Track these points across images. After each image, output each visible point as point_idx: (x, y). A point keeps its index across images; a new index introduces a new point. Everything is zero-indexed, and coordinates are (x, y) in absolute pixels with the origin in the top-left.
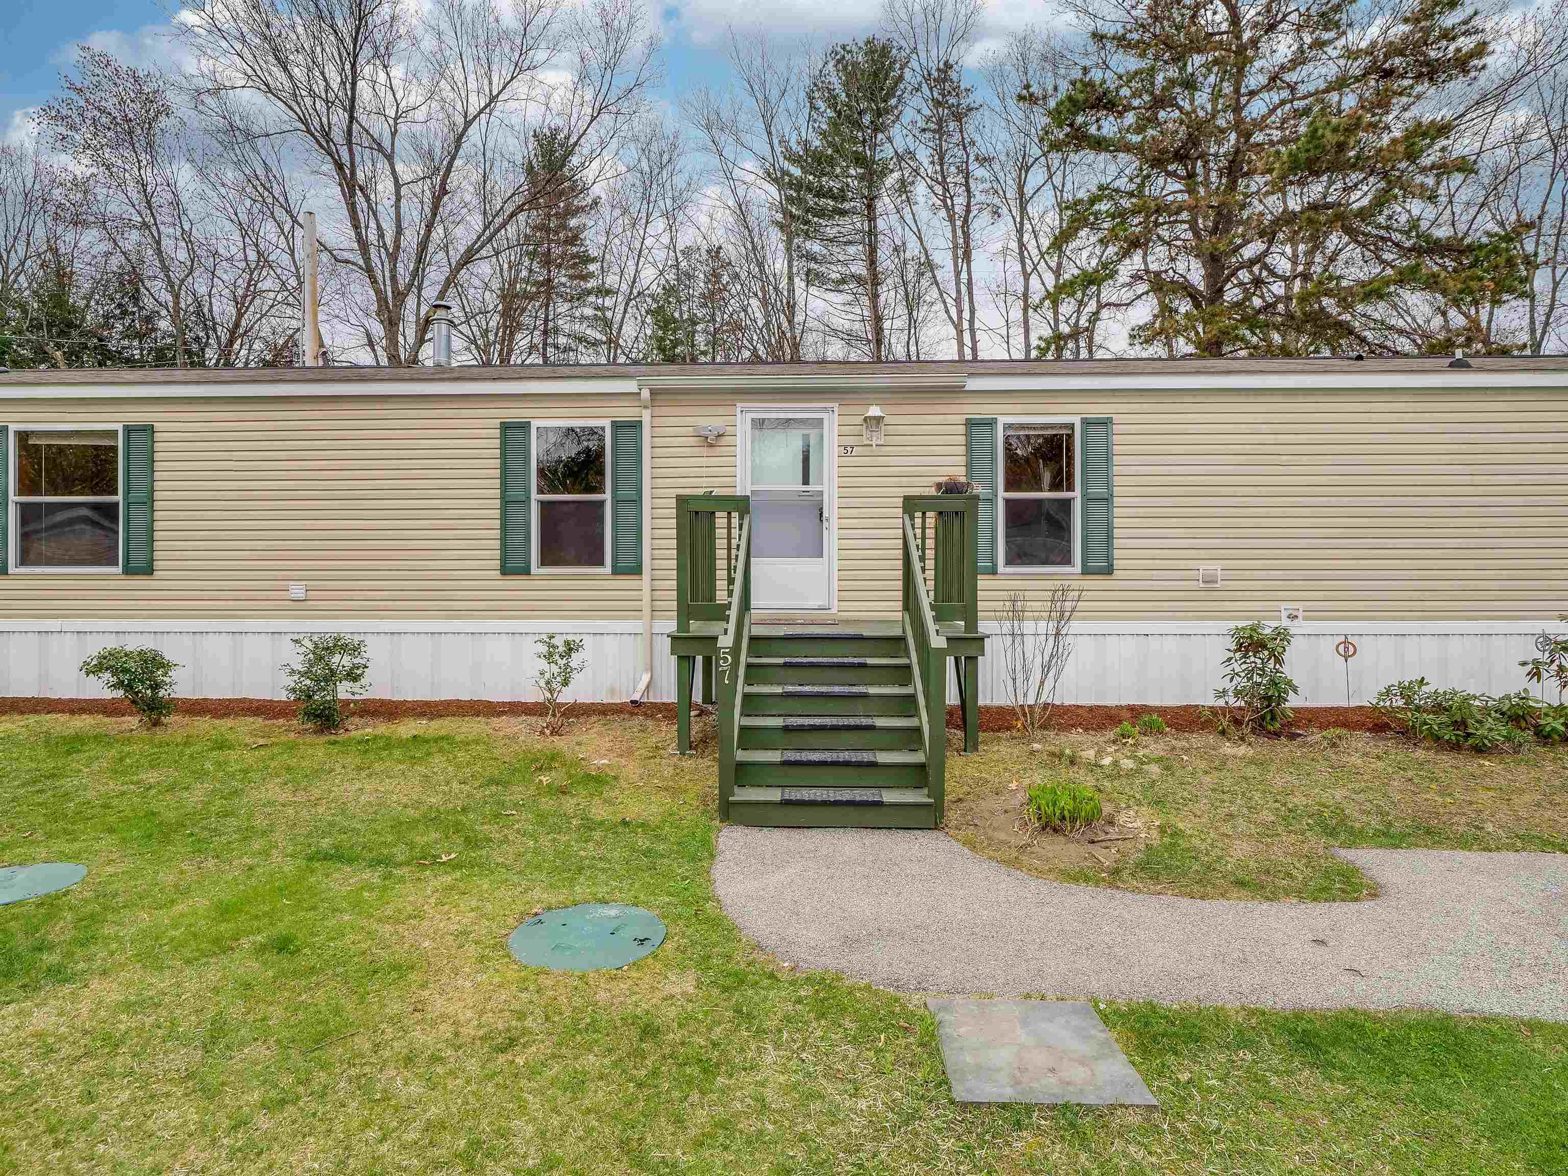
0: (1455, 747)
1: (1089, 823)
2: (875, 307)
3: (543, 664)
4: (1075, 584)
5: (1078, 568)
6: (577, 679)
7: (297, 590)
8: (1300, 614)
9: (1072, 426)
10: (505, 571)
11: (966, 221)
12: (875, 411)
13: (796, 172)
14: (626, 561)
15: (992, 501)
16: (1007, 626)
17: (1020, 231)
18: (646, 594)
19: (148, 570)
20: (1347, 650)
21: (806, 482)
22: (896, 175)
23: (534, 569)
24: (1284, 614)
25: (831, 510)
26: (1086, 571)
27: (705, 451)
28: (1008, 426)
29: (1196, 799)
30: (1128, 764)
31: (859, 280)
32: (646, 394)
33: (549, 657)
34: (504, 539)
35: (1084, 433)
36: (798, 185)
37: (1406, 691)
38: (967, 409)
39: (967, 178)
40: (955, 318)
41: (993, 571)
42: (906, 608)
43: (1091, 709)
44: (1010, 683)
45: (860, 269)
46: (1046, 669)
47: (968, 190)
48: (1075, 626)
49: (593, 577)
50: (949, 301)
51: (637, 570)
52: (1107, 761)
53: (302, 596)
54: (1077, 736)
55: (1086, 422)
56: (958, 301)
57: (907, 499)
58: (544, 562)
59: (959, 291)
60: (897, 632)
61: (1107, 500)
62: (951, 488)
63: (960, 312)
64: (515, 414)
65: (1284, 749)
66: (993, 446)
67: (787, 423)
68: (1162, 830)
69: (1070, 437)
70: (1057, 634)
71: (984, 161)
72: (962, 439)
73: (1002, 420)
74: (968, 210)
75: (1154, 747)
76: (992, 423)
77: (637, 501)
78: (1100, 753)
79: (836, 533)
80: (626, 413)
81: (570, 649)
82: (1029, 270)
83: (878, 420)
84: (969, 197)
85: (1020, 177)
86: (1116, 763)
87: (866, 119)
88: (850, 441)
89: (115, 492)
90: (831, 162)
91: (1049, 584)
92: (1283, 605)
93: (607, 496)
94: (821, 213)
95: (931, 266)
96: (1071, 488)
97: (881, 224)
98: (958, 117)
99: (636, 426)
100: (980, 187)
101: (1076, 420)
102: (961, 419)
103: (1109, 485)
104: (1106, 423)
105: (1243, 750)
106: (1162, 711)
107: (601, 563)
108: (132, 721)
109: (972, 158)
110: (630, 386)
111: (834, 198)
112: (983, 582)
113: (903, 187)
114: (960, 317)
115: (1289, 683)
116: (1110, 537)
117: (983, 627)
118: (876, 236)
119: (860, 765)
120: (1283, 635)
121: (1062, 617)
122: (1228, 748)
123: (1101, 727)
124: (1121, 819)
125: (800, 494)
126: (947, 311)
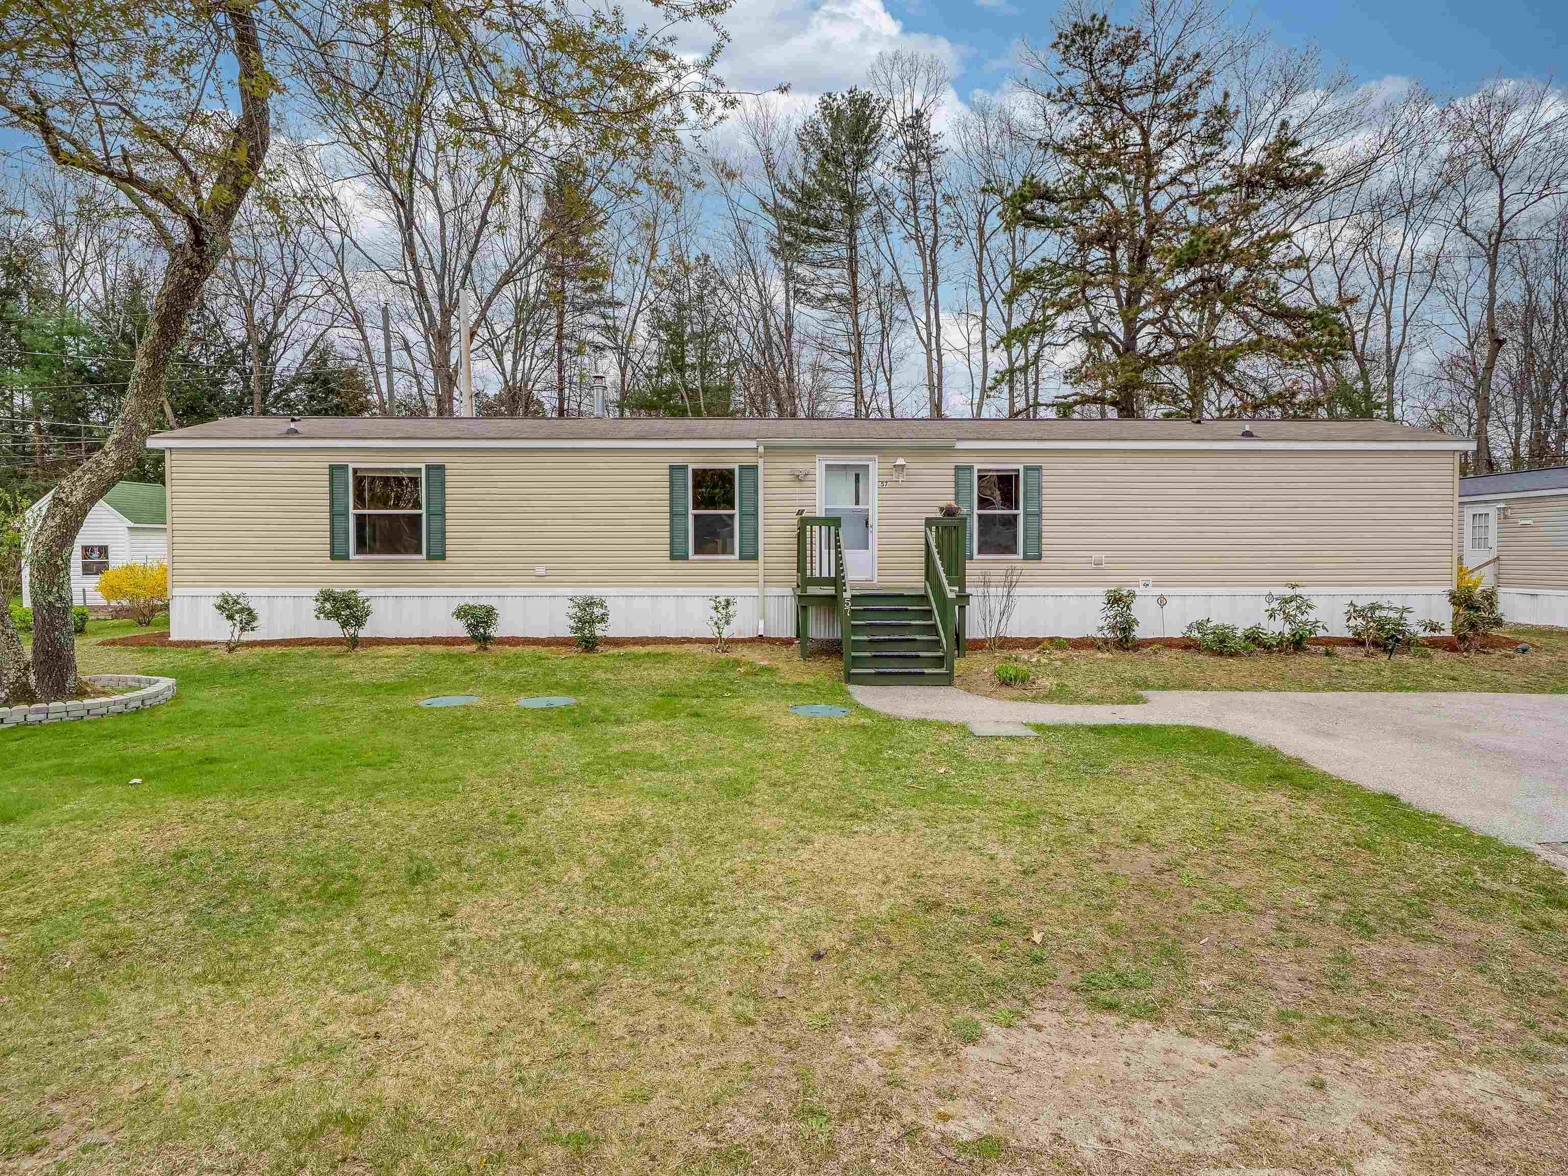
0: (1221, 654)
1: (1023, 682)
2: (856, 324)
3: (713, 613)
4: (1019, 566)
5: (1021, 556)
6: (733, 621)
7: (541, 570)
8: (1151, 583)
9: (1018, 470)
10: (673, 557)
11: (933, 250)
12: (900, 461)
13: (790, 205)
14: (749, 551)
15: (970, 515)
16: (981, 590)
17: (980, 263)
18: (761, 572)
19: (442, 557)
20: (1162, 601)
21: (857, 503)
22: (874, 209)
23: (691, 556)
24: (1141, 583)
25: (874, 520)
26: (1026, 558)
27: (797, 484)
28: (979, 471)
29: (1076, 674)
30: (1044, 661)
31: (840, 299)
32: (761, 449)
33: (716, 608)
34: (672, 538)
35: (1025, 474)
36: (790, 215)
37: (1200, 626)
38: (953, 460)
39: (934, 214)
40: (925, 338)
41: (971, 558)
42: (927, 579)
43: (1027, 639)
44: (981, 621)
45: (843, 290)
46: (1002, 614)
47: (936, 225)
48: (1017, 591)
49: (729, 562)
50: (920, 324)
51: (755, 557)
52: (1034, 660)
53: (544, 573)
54: (1020, 651)
55: (1026, 469)
56: (928, 325)
57: (927, 519)
58: (696, 552)
59: (928, 317)
60: (923, 593)
61: (1039, 515)
62: (949, 512)
63: (929, 334)
64: (678, 460)
65: (1130, 655)
66: (971, 481)
67: (845, 467)
68: (1058, 685)
69: (1017, 476)
70: (1008, 596)
71: (947, 199)
72: (953, 478)
73: (977, 467)
74: (935, 242)
75: (1059, 654)
76: (970, 468)
77: (755, 515)
78: (1031, 657)
79: (876, 535)
80: (749, 460)
81: (728, 603)
82: (987, 298)
83: (903, 466)
84: (936, 230)
85: (980, 221)
86: (1039, 661)
87: (848, 160)
88: (887, 478)
89: (421, 508)
90: (818, 197)
91: (1005, 566)
92: (1141, 578)
93: (736, 511)
94: (809, 239)
95: (904, 292)
96: (1017, 508)
97: (861, 250)
98: (928, 159)
99: (755, 468)
100: (946, 221)
101: (1021, 467)
102: (953, 466)
103: (1040, 507)
104: (1039, 469)
105: (1107, 655)
106: (1068, 640)
107: (732, 553)
108: (474, 647)
109: (939, 197)
110: (752, 444)
111: (821, 227)
112: (968, 565)
113: (880, 220)
114: (929, 339)
115: (1135, 620)
116: (1040, 537)
117: (968, 591)
118: (857, 262)
119: (912, 657)
120: (1132, 595)
121: (1011, 585)
122: (1100, 655)
123: (1033, 647)
124: (1038, 682)
125: (853, 511)
126: (918, 333)
